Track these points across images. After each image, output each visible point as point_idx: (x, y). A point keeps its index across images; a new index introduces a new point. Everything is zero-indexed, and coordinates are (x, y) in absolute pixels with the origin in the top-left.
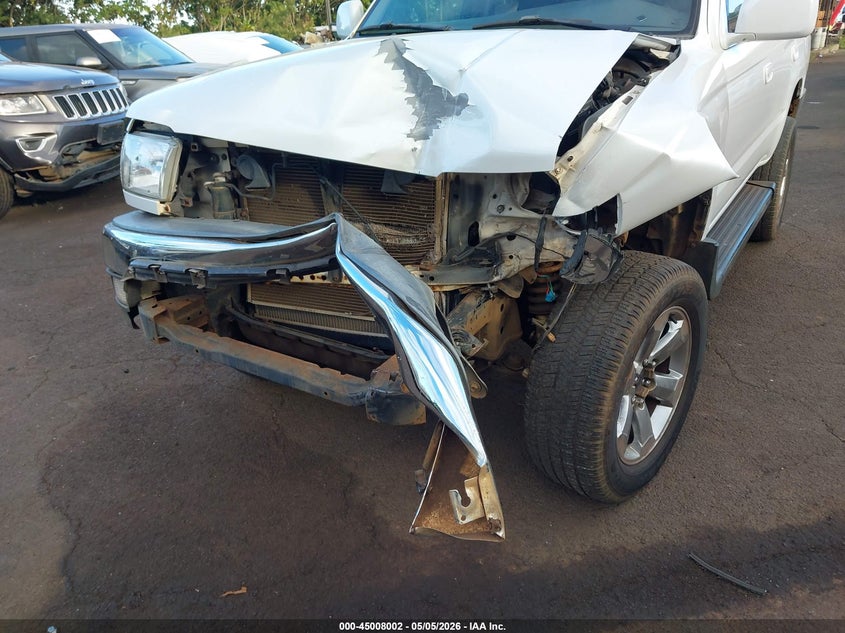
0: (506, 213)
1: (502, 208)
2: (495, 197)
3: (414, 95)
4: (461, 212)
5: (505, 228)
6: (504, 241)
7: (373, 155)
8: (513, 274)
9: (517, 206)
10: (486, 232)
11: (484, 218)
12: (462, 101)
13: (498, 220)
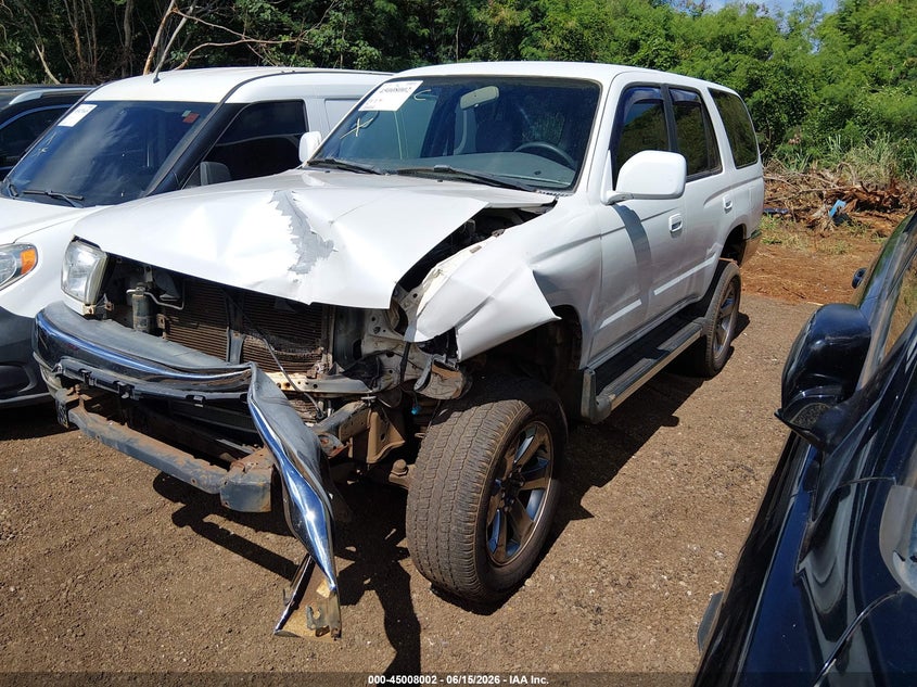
0: (381, 334)
1: (378, 329)
2: (373, 319)
3: (297, 237)
4: (346, 331)
5: (383, 347)
6: (384, 358)
7: (259, 283)
8: (392, 386)
9: (390, 329)
10: (368, 348)
11: (366, 337)
12: (329, 246)
13: (376, 339)
